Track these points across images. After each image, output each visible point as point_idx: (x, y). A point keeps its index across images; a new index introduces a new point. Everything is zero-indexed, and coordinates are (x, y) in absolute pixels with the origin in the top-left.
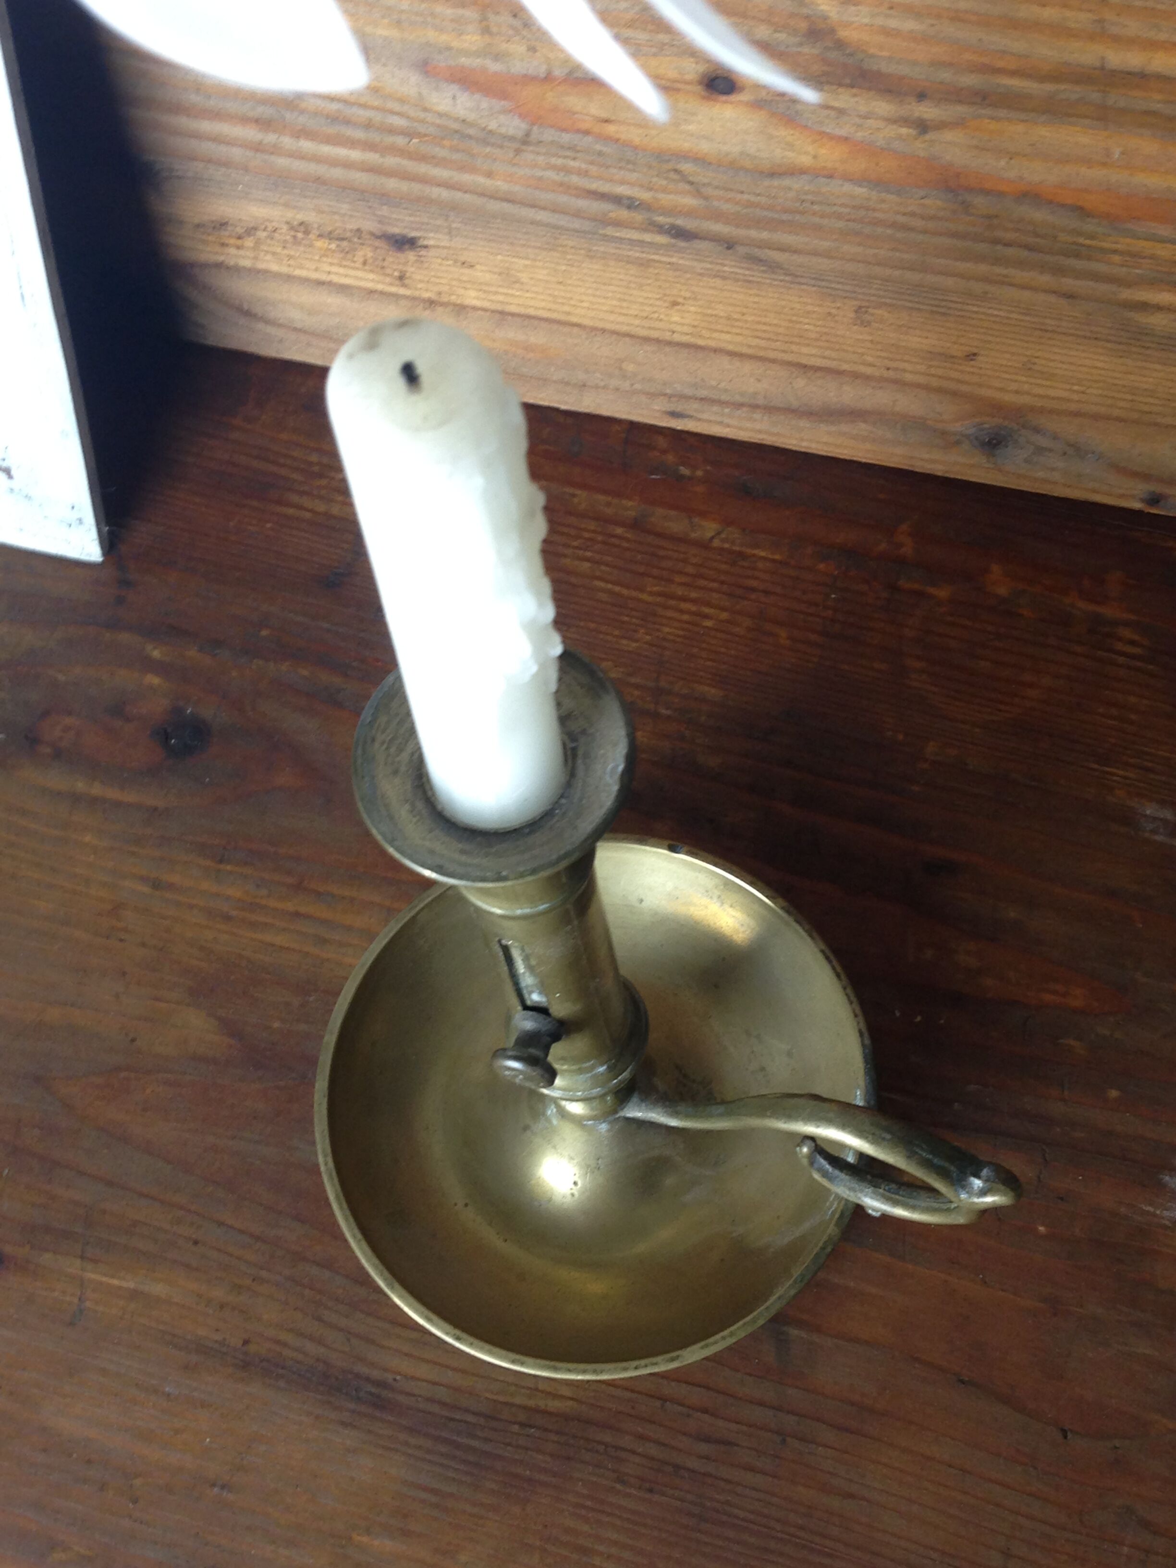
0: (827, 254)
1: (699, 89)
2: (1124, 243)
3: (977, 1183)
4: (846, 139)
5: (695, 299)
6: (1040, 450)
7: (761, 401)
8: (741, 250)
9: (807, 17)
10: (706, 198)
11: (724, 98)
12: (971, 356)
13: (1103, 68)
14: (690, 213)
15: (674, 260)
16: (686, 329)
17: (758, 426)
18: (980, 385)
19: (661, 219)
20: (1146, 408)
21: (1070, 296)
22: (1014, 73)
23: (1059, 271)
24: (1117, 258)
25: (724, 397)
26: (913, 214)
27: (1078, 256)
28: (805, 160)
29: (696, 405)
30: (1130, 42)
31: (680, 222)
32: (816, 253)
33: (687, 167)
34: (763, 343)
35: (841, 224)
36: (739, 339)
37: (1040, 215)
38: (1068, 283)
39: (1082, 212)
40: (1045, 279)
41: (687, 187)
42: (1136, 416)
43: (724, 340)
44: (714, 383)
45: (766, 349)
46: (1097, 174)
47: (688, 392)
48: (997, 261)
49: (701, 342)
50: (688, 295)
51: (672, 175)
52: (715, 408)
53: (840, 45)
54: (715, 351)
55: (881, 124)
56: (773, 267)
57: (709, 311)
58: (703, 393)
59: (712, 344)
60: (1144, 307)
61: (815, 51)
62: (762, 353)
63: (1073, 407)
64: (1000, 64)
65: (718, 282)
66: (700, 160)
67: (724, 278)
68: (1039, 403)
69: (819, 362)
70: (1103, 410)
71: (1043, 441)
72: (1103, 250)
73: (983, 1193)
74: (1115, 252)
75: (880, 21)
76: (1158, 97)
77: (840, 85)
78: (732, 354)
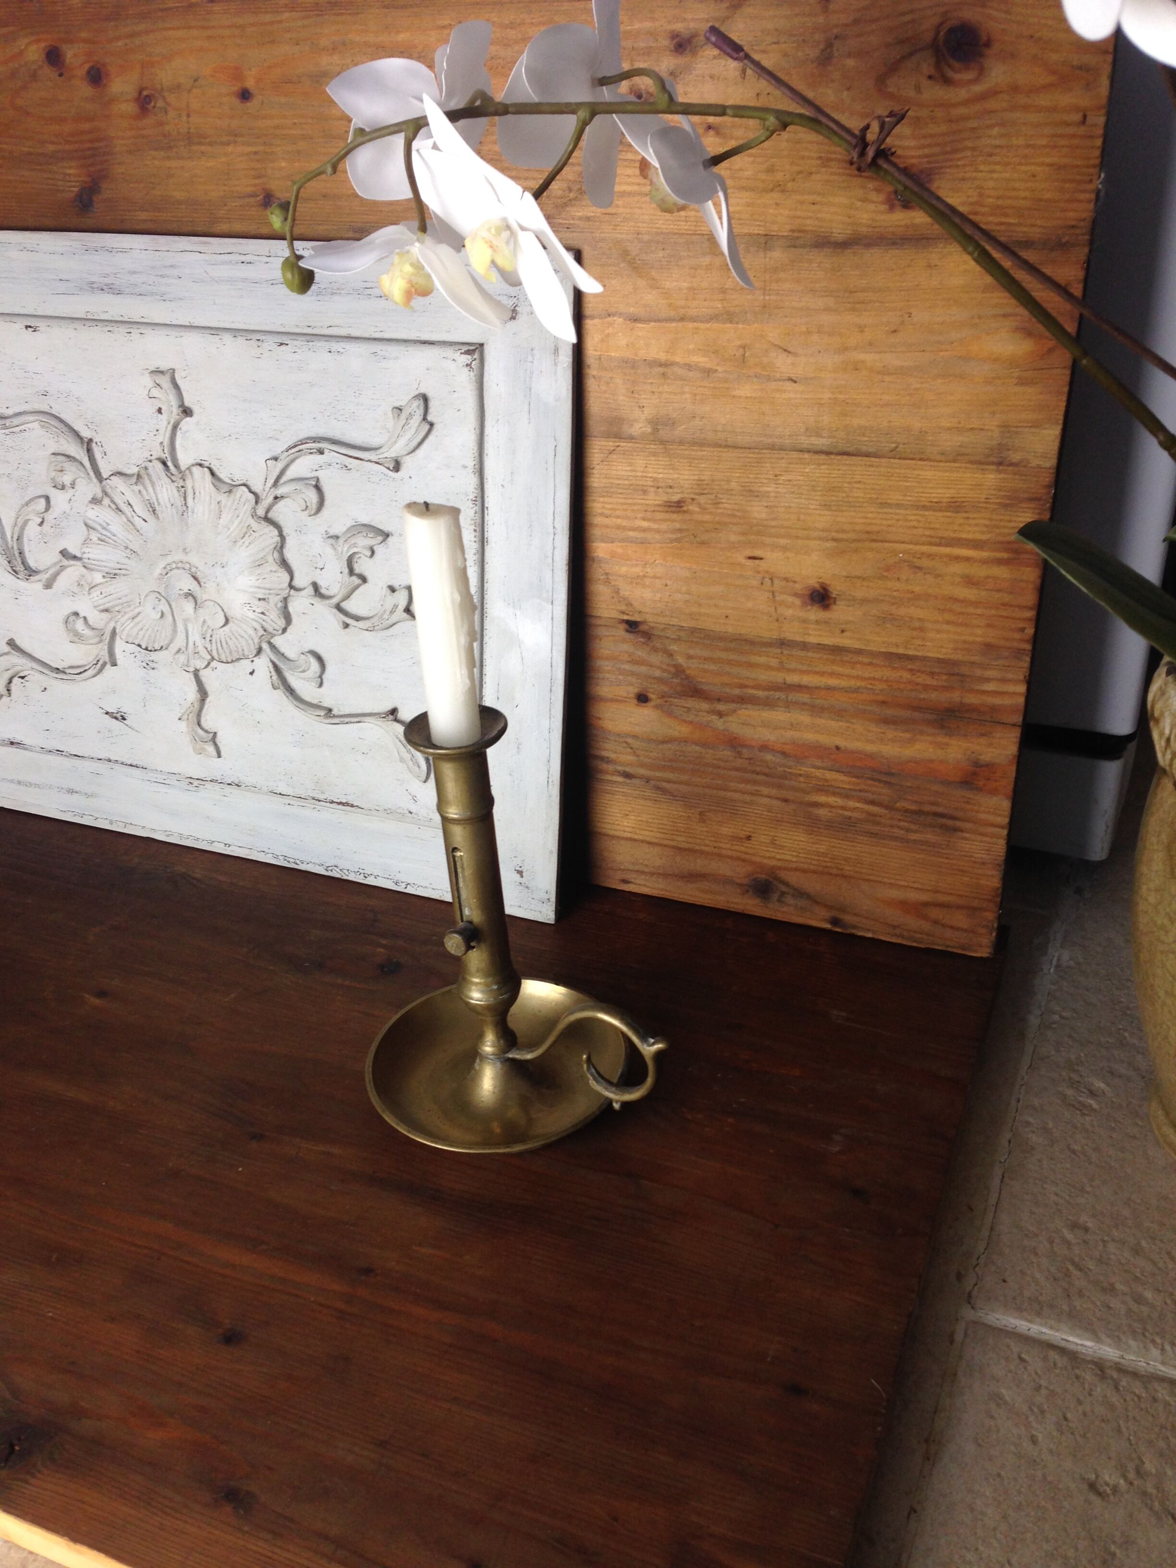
0: (687, 784)
1: (635, 701)
2: (804, 769)
3: (652, 1041)
4: (691, 722)
5: (633, 812)
6: (783, 894)
7: (661, 871)
8: (652, 782)
9: (675, 666)
10: (637, 756)
11: (644, 704)
12: (749, 838)
13: (785, 683)
14: (630, 765)
15: (625, 790)
16: (631, 830)
17: (661, 886)
18: (753, 855)
19: (620, 768)
20: (824, 864)
21: (786, 800)
22: (753, 687)
23: (780, 787)
24: (802, 779)
25: (646, 870)
26: (720, 759)
27: (786, 778)
28: (676, 734)
29: (634, 875)
30: (794, 671)
31: (627, 769)
32: (681, 783)
33: (630, 740)
34: (662, 836)
35: (691, 766)
36: (651, 834)
37: (769, 757)
38: (785, 794)
39: (784, 754)
40: (774, 792)
41: (630, 750)
42: (821, 869)
43: (647, 835)
44: (641, 861)
45: (663, 839)
46: (790, 734)
47: (631, 867)
48: (755, 782)
49: (636, 837)
50: (629, 809)
51: (625, 745)
52: (643, 877)
53: (688, 677)
54: (642, 841)
55: (705, 714)
56: (664, 791)
57: (639, 819)
58: (637, 868)
59: (641, 837)
60: (816, 805)
61: (678, 681)
62: (662, 842)
63: (794, 865)
64: (747, 683)
65: (642, 802)
66: (635, 737)
67: (646, 799)
68: (779, 864)
69: (687, 846)
70: (806, 866)
71: (783, 888)
72: (795, 774)
73: (653, 1044)
74: (800, 775)
75: (701, 666)
76: (807, 696)
77: (688, 696)
78: (649, 843)
